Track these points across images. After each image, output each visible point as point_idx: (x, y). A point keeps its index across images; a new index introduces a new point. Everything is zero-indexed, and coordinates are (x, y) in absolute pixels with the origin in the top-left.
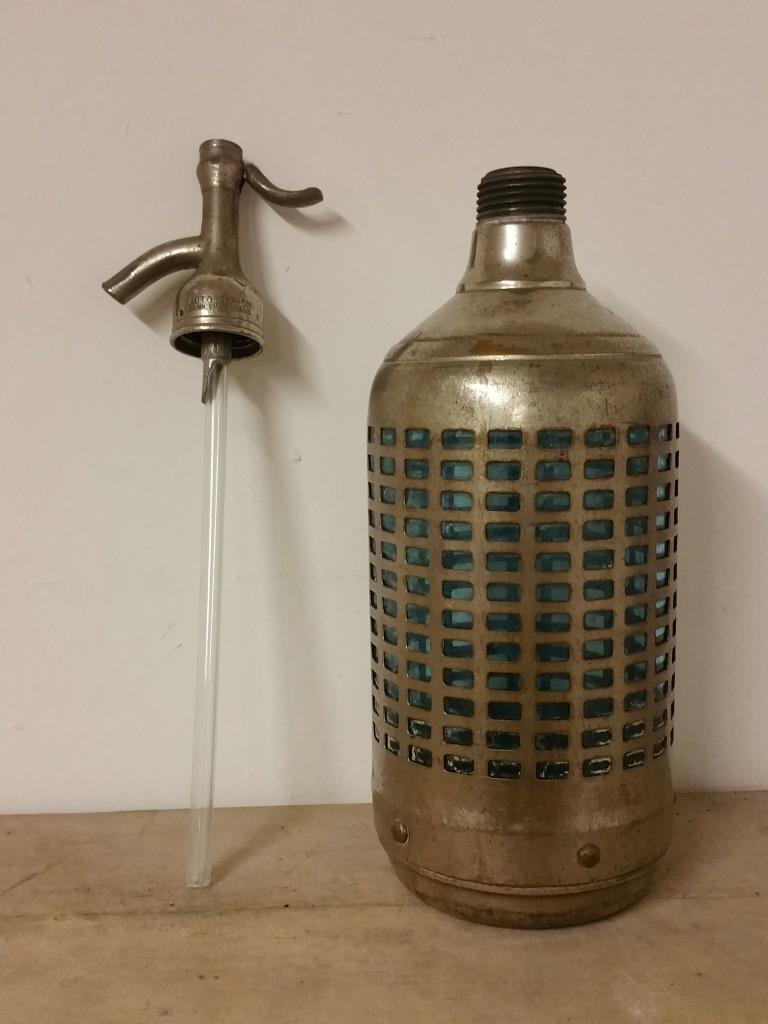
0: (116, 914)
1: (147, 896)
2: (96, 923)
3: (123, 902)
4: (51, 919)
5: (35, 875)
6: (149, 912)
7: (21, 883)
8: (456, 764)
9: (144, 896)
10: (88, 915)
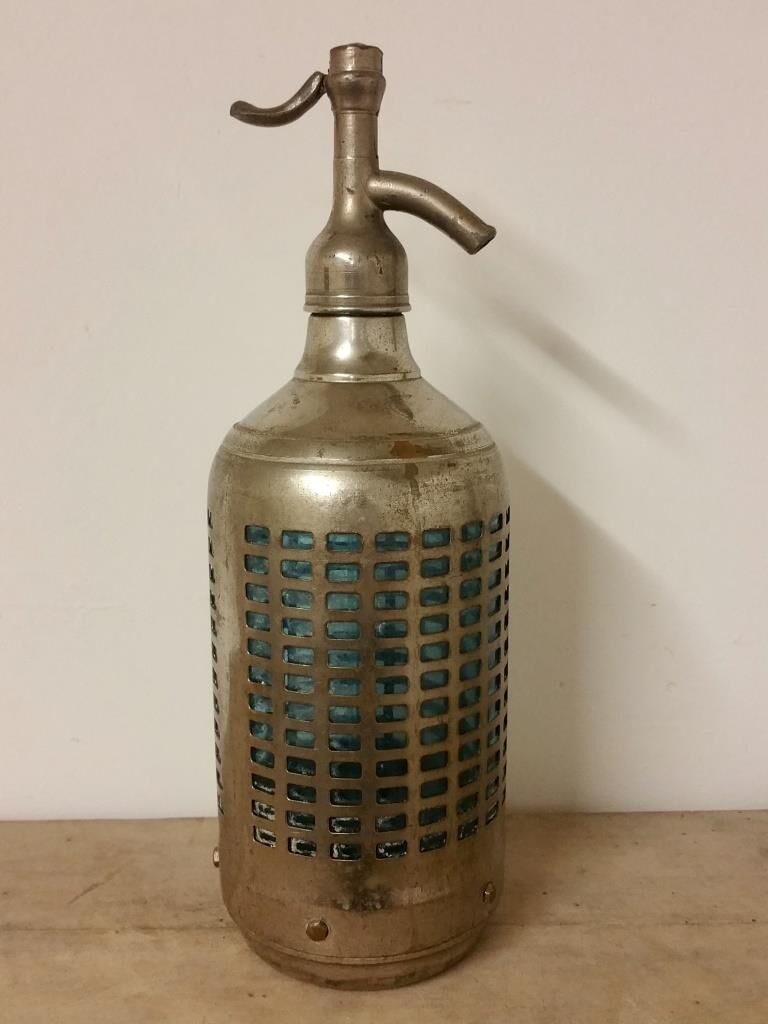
0: (170, 928)
1: (198, 909)
2: (153, 938)
3: (176, 916)
4: (113, 933)
5: (96, 885)
6: (200, 927)
7: (85, 892)
8: (387, 850)
9: (196, 910)
10: (146, 929)
